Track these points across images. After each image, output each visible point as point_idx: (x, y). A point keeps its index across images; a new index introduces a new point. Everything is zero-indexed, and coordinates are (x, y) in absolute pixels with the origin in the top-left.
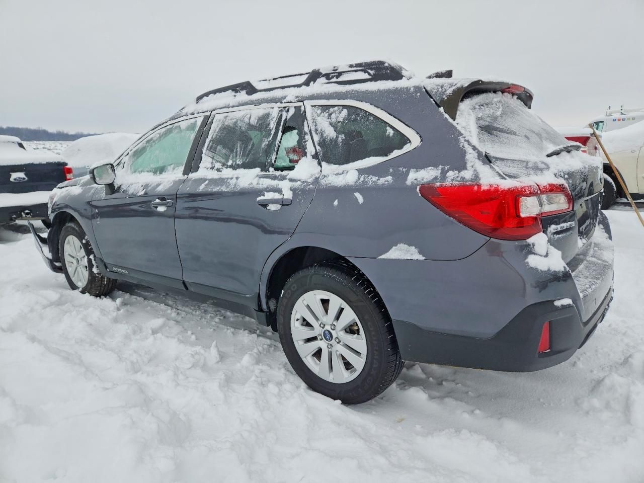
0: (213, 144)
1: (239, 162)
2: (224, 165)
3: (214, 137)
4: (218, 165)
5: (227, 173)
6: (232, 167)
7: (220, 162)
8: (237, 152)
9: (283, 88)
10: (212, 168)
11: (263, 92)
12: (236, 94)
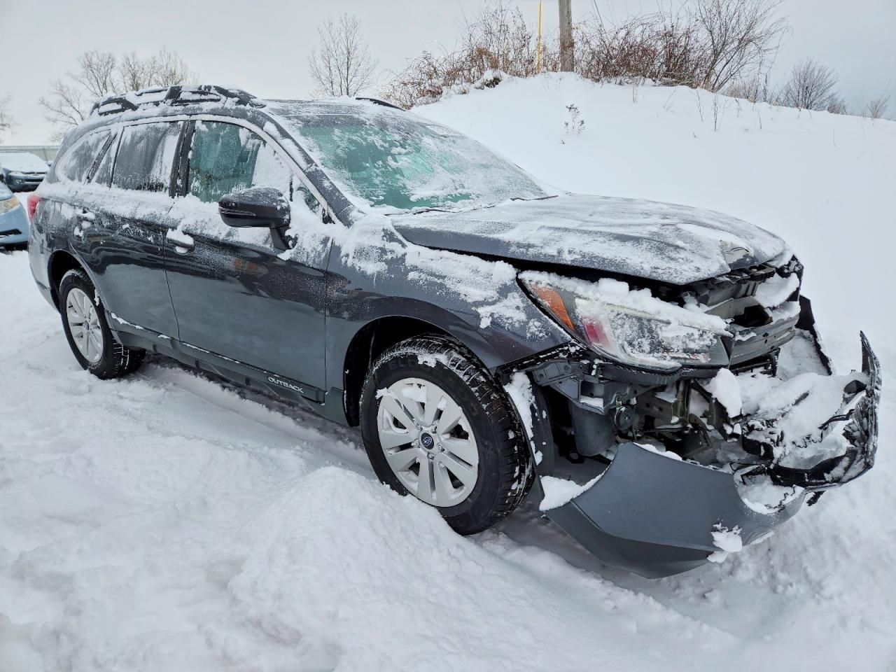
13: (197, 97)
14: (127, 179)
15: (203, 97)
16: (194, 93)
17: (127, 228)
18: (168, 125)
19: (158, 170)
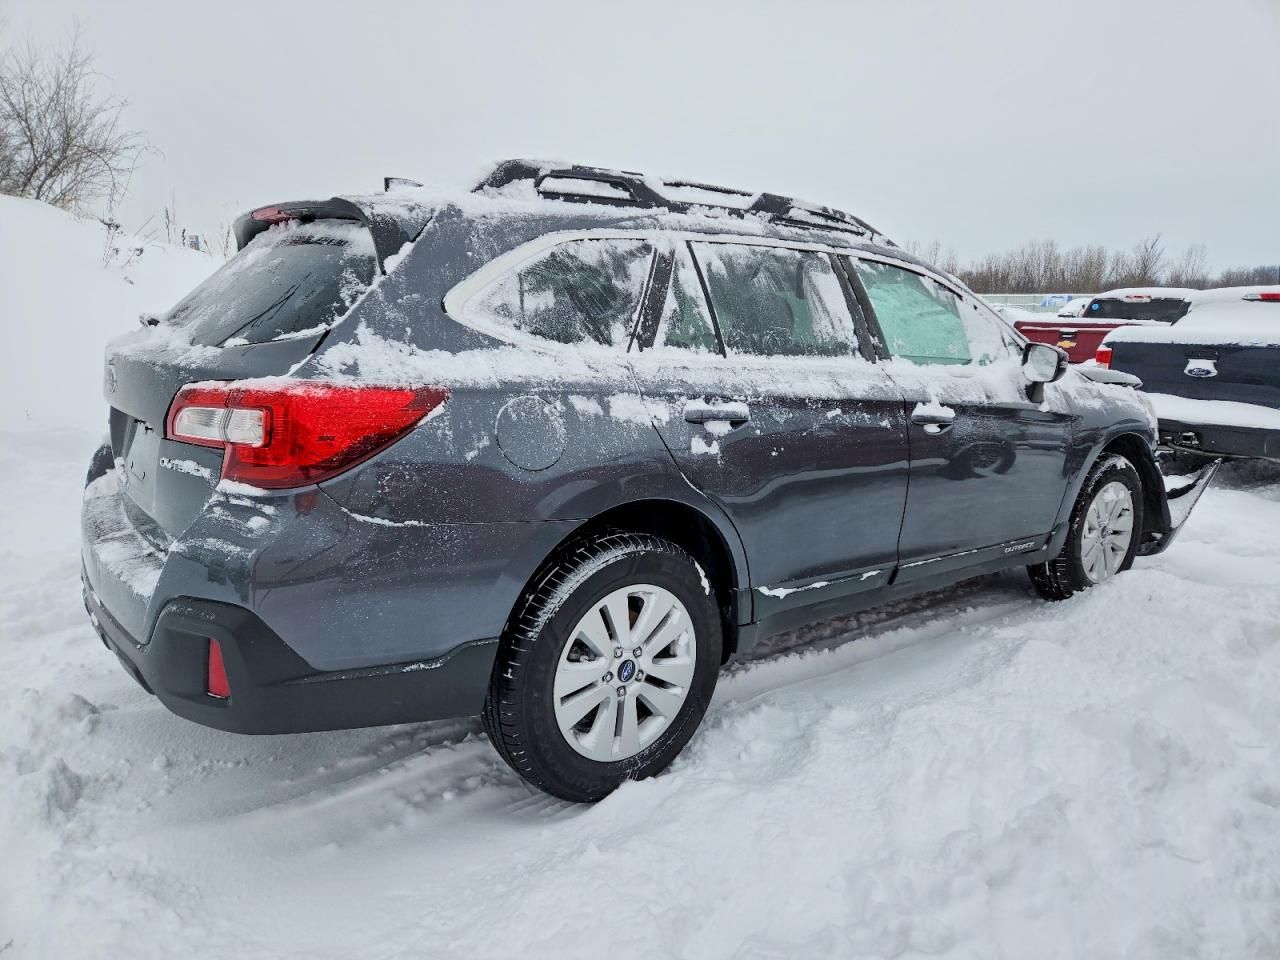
13: (821, 221)
14: (761, 337)
15: (830, 223)
16: (813, 213)
17: (837, 415)
18: (798, 255)
19: (825, 322)
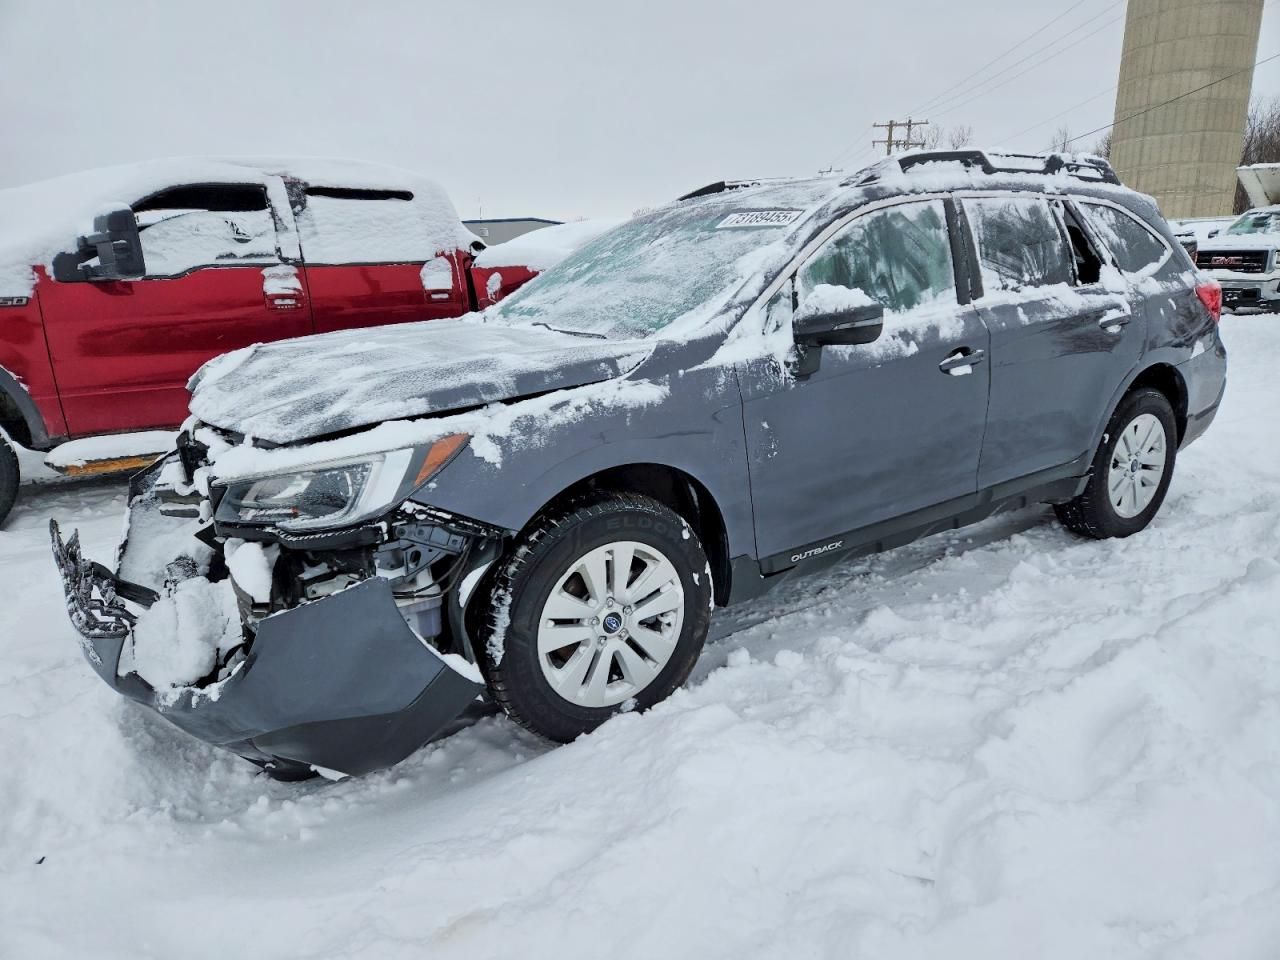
0: (987, 247)
1: (1038, 276)
2: (1019, 282)
3: (982, 237)
4: (1012, 283)
5: (1031, 294)
6: (1030, 283)
7: (1013, 278)
8: (1028, 261)
9: (1028, 172)
10: (1005, 288)
11: (1006, 173)
12: (968, 169)
